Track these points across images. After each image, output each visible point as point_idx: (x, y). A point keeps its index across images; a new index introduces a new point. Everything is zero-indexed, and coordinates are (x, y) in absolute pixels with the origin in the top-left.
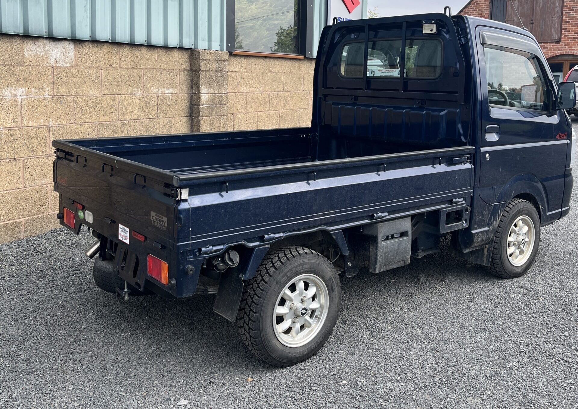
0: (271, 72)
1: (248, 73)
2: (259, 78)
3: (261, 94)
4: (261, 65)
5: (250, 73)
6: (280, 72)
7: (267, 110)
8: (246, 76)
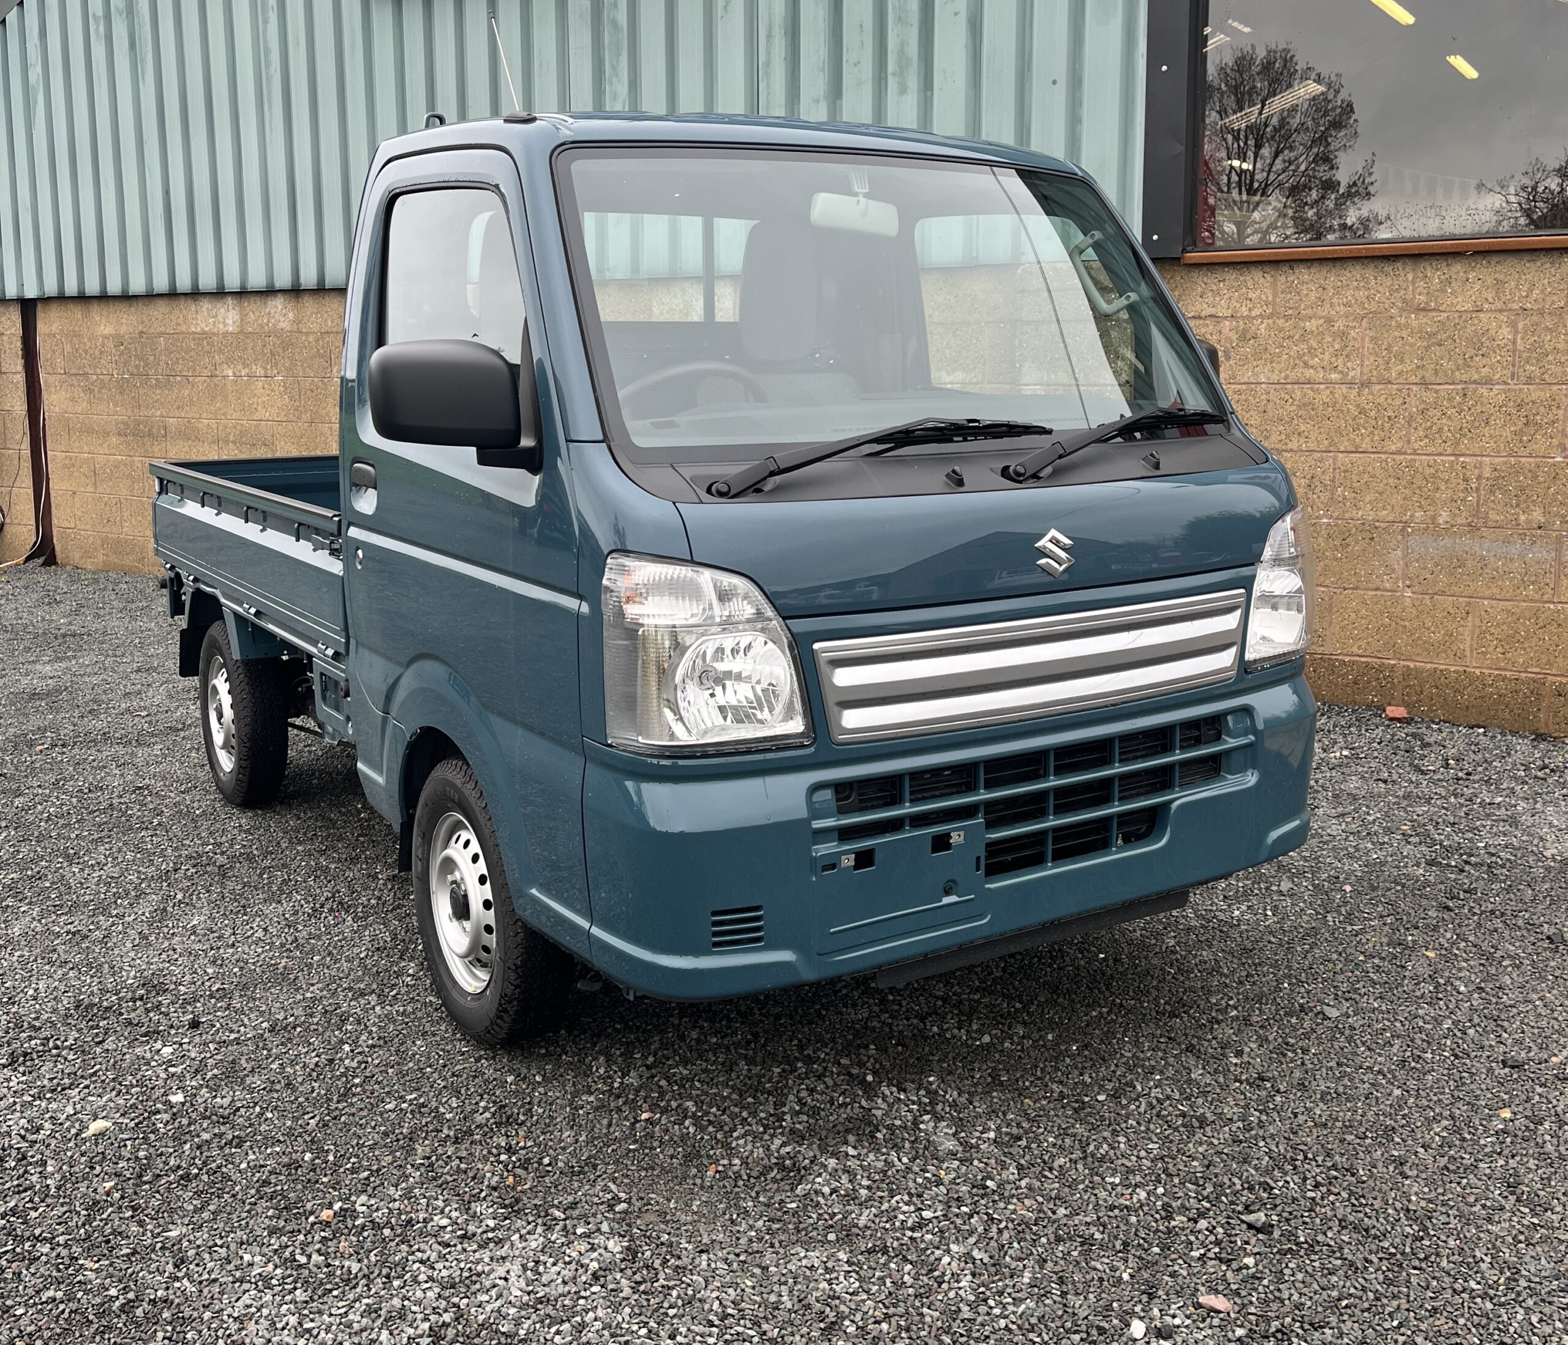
0: (1424, 310)
1: (1282, 321)
2: (1343, 335)
3: (1355, 392)
4: (1357, 288)
5: (1287, 318)
6: (1486, 306)
7: (1393, 448)
8: (1269, 328)
